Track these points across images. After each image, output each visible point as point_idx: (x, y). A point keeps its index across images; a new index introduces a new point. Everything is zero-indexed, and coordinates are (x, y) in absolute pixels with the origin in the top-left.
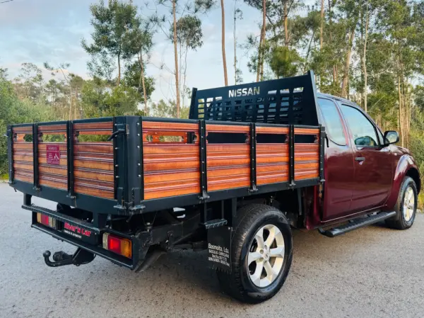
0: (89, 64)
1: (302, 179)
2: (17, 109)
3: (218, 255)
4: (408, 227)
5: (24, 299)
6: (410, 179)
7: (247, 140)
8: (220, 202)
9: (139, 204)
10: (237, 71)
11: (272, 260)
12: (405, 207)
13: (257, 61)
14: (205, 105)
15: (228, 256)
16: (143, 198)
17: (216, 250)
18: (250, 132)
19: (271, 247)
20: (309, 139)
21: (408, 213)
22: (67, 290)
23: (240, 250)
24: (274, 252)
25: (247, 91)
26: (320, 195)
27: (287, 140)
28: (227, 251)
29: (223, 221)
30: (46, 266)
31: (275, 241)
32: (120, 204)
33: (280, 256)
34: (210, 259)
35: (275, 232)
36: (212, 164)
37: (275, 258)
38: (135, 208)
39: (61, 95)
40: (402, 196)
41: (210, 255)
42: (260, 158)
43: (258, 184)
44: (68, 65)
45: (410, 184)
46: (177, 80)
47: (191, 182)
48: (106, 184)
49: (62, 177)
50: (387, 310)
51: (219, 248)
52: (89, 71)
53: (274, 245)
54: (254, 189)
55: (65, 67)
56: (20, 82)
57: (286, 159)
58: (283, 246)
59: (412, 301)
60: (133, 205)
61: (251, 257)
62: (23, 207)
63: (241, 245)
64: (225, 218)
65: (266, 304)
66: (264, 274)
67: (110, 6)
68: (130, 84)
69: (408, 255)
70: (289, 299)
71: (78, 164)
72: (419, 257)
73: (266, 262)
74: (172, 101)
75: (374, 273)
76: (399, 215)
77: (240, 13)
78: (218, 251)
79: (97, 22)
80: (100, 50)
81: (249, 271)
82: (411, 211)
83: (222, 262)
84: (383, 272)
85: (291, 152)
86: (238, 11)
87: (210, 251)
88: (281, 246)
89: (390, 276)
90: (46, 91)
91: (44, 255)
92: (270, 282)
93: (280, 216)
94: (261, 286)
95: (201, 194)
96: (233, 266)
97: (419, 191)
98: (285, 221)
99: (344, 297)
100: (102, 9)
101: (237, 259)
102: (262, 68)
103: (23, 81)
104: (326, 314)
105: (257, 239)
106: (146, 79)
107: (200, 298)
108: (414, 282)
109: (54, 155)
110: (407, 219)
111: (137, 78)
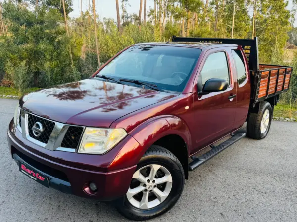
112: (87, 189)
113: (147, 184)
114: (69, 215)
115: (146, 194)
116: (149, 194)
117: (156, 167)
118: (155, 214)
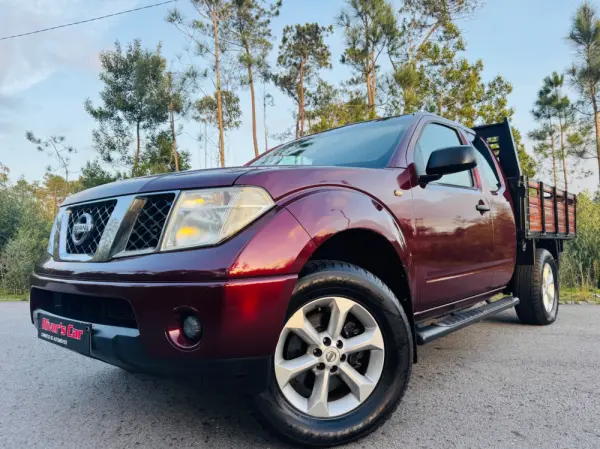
0: (96, 135)
44: (62, 139)
52: (94, 144)
55: (58, 140)
67: (129, 56)
77: (270, 99)
79: (110, 76)
80: (112, 115)
86: (269, 96)
100: (118, 59)
112: (174, 333)
113: (323, 347)
114: (138, 443)
115: (322, 376)
116: (331, 378)
117: (343, 305)
118: (347, 431)
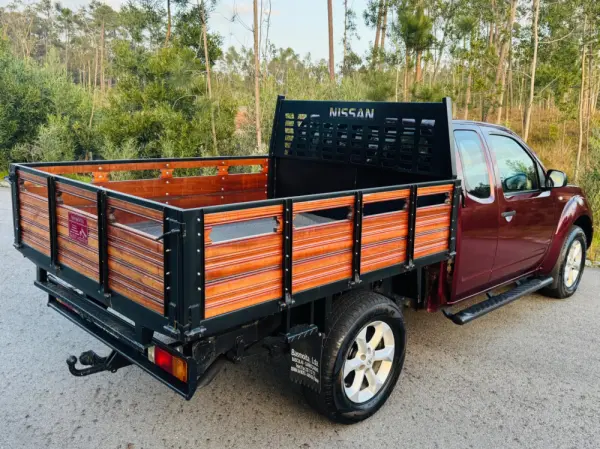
1: (424, 255)
2: (14, 72)
3: (304, 366)
4: (568, 296)
5: (40, 406)
6: (578, 230)
7: (350, 215)
8: (309, 304)
9: (198, 326)
10: (349, 13)
11: (377, 365)
12: (567, 268)
13: (377, 10)
14: (296, 124)
15: (317, 370)
16: (203, 317)
17: (301, 359)
18: (356, 203)
19: (377, 348)
20: (438, 199)
21: (570, 276)
22: (98, 390)
23: (333, 360)
24: (380, 355)
25: (356, 112)
26: (449, 268)
27: (406, 206)
28: (316, 364)
29: (313, 328)
30: (71, 374)
31: (382, 340)
32: (172, 324)
33: (388, 360)
34: (293, 369)
35: (383, 330)
36: (299, 256)
37: (380, 362)
38: (192, 333)
39: (80, 33)
40: (564, 254)
41: (294, 364)
42: (367, 236)
43: (363, 272)
45: (578, 237)
46: (256, 41)
47: (269, 285)
48: (152, 291)
49: (91, 263)
50: (522, 438)
51: (305, 357)
53: (381, 346)
54: (358, 280)
56: (16, 11)
57: (403, 232)
58: (393, 346)
59: (557, 425)
60: (190, 329)
61: (349, 366)
62: (35, 284)
63: (335, 353)
64: (316, 324)
65: (366, 424)
66: (365, 383)
68: (185, 43)
69: (562, 346)
70: (396, 417)
71: (113, 252)
72: (575, 349)
73: (368, 369)
74: (248, 50)
75: (513, 375)
76: (557, 282)
78: (305, 361)
81: (344, 384)
82: (576, 273)
83: (309, 375)
84: (526, 374)
85: (411, 223)
87: (294, 360)
88: (390, 346)
89: (534, 381)
90: (57, 26)
91: (68, 362)
92: (372, 395)
93: (390, 309)
94: (360, 400)
95: (283, 299)
96: (323, 381)
97: (589, 245)
98: (397, 315)
99: (469, 415)
101: (329, 372)
102: (385, 21)
103: (21, 9)
104: (441, 443)
105: (358, 342)
106: (208, 37)
107: (278, 411)
108: (563, 393)
109: (79, 230)
110: (568, 284)
111: (196, 34)
